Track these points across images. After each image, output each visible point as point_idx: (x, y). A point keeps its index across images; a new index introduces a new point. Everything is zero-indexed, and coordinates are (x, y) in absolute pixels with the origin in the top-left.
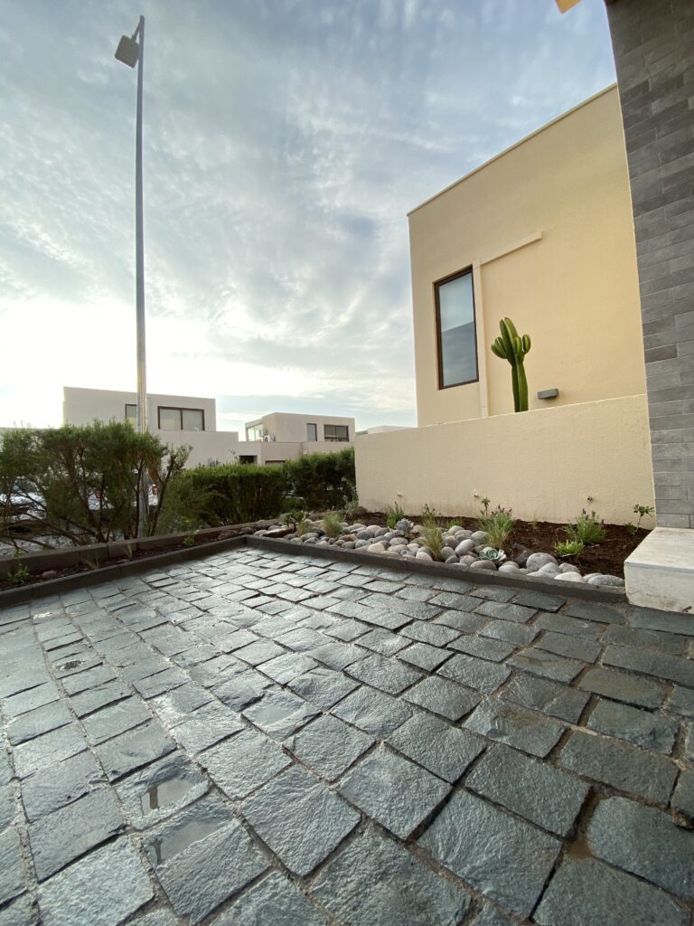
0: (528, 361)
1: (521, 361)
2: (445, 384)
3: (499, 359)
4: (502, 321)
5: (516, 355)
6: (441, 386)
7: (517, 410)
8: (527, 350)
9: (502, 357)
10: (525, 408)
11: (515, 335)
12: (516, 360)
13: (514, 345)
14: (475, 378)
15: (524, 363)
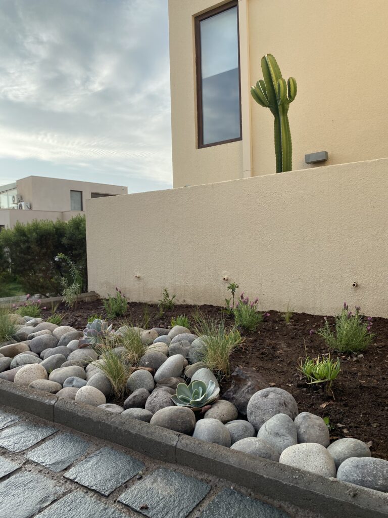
0: (294, 111)
1: (285, 111)
2: (205, 143)
3: (260, 106)
4: (264, 57)
5: (279, 103)
6: (201, 144)
7: (279, 170)
8: (292, 98)
9: (263, 104)
10: (289, 168)
11: (279, 76)
12: (280, 108)
13: (277, 90)
14: (239, 136)
15: (289, 114)
